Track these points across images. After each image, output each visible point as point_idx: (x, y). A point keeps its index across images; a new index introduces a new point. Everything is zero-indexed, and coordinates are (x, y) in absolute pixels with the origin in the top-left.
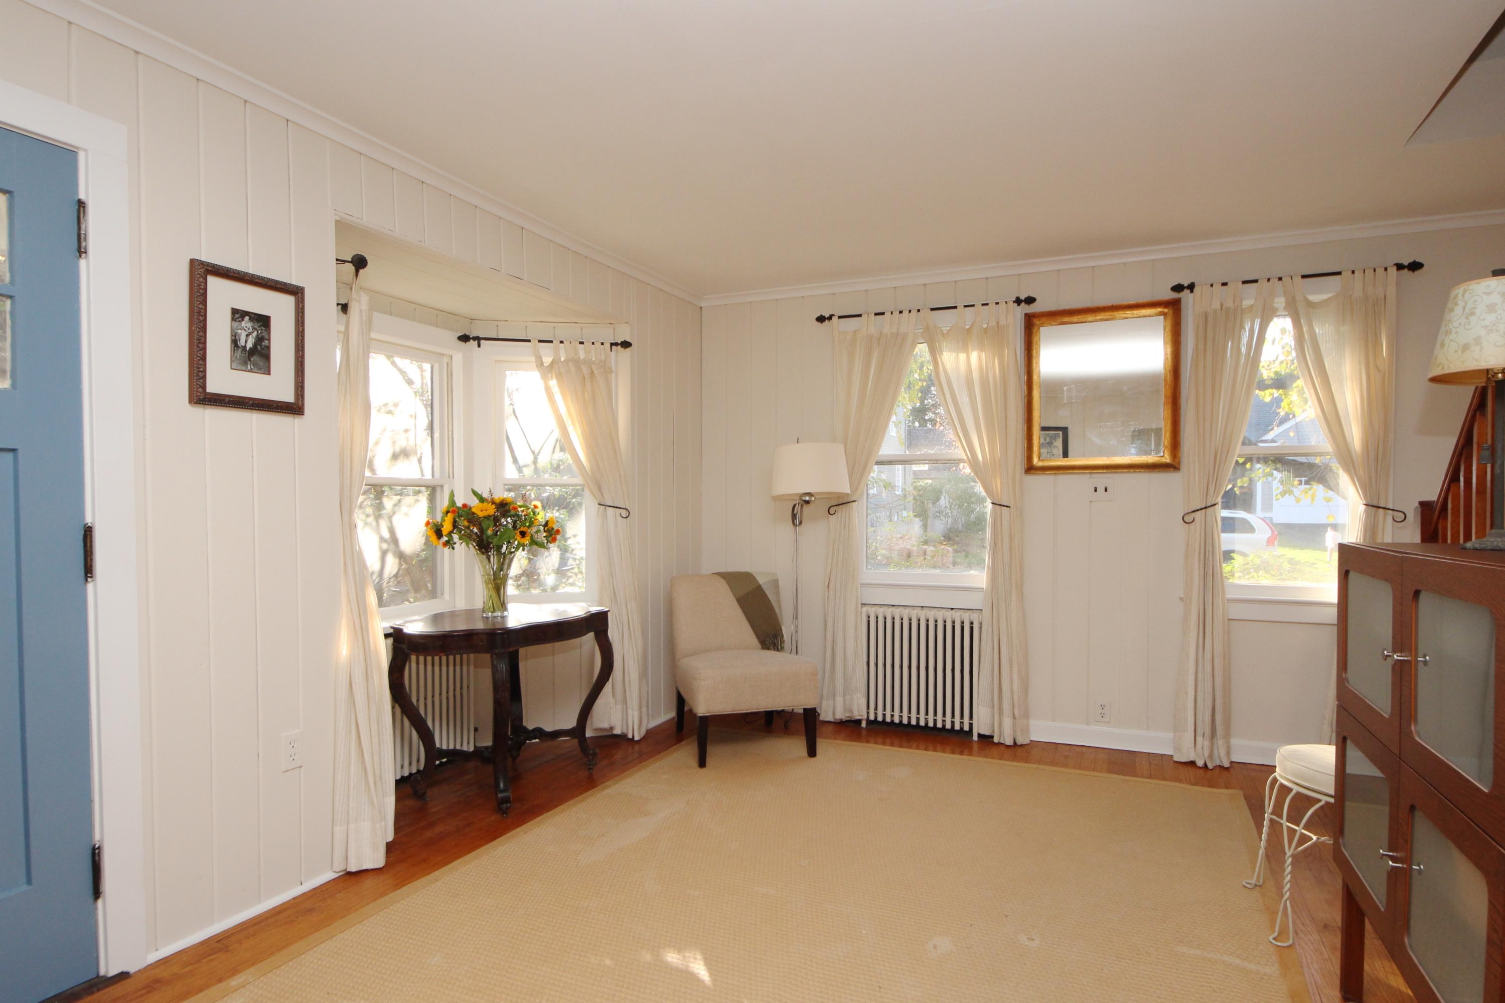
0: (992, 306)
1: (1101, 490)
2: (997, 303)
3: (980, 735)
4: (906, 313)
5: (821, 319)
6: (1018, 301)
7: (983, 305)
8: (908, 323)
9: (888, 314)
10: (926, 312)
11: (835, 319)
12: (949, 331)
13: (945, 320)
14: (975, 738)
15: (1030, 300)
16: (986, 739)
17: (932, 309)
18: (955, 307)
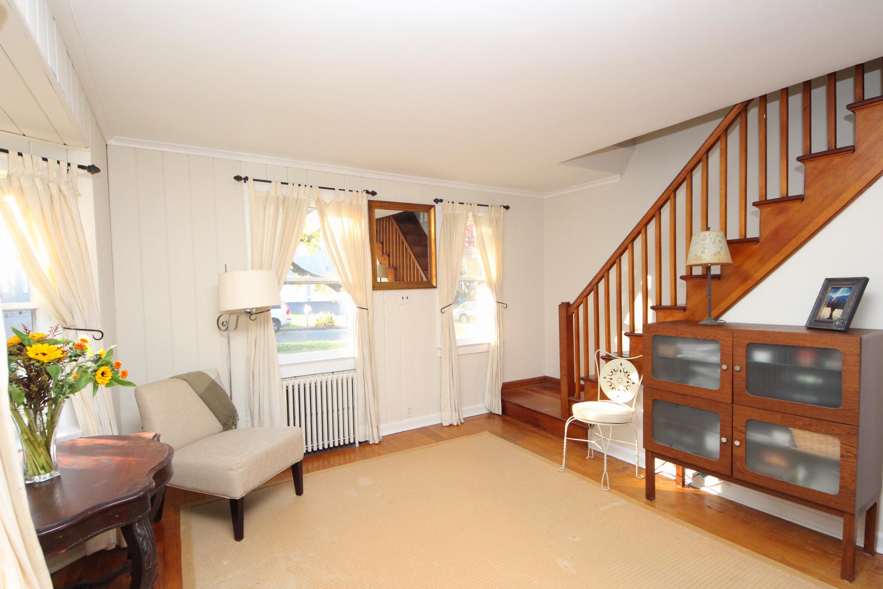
0: (354, 192)
1: (405, 298)
2: (357, 192)
3: (360, 443)
4: (303, 186)
5: (238, 178)
6: (367, 192)
7: (350, 191)
8: (303, 193)
9: (290, 185)
10: (316, 189)
11: (250, 181)
12: (330, 203)
13: (327, 196)
14: (357, 445)
15: (374, 193)
16: (364, 444)
17: (320, 187)
18: (334, 189)
